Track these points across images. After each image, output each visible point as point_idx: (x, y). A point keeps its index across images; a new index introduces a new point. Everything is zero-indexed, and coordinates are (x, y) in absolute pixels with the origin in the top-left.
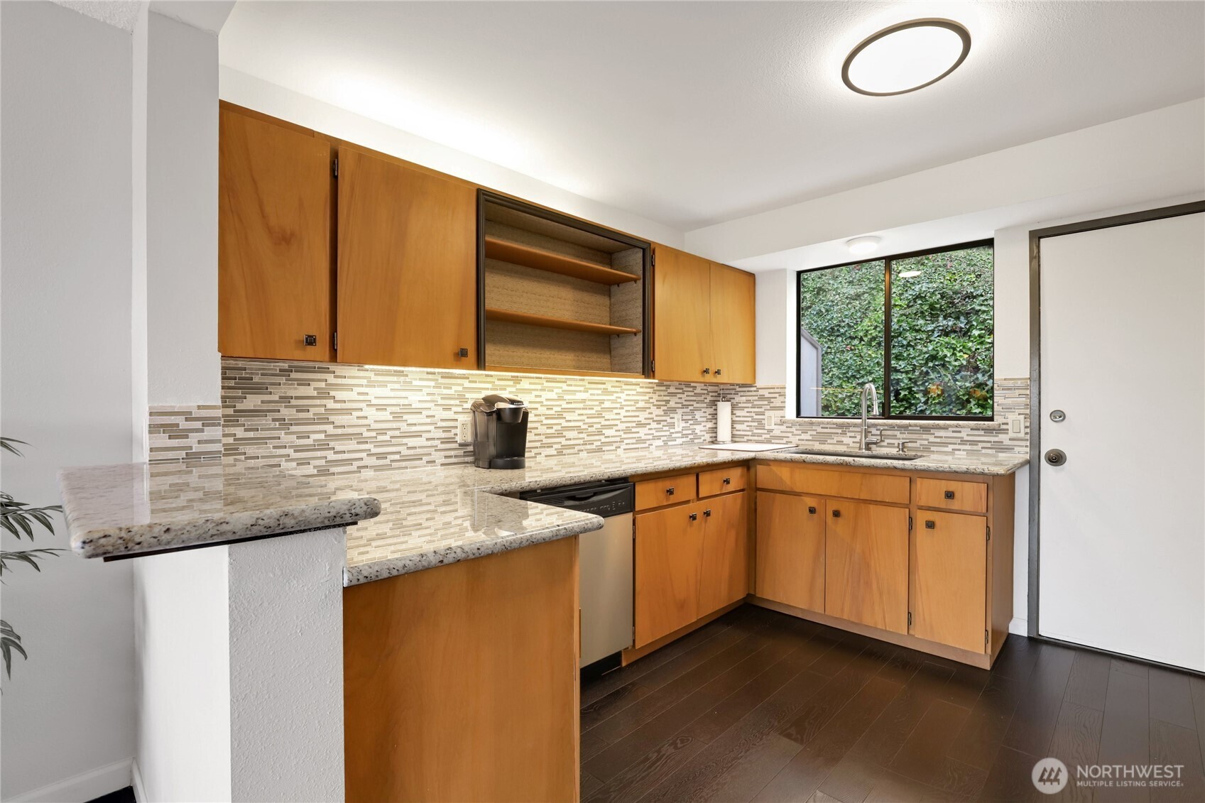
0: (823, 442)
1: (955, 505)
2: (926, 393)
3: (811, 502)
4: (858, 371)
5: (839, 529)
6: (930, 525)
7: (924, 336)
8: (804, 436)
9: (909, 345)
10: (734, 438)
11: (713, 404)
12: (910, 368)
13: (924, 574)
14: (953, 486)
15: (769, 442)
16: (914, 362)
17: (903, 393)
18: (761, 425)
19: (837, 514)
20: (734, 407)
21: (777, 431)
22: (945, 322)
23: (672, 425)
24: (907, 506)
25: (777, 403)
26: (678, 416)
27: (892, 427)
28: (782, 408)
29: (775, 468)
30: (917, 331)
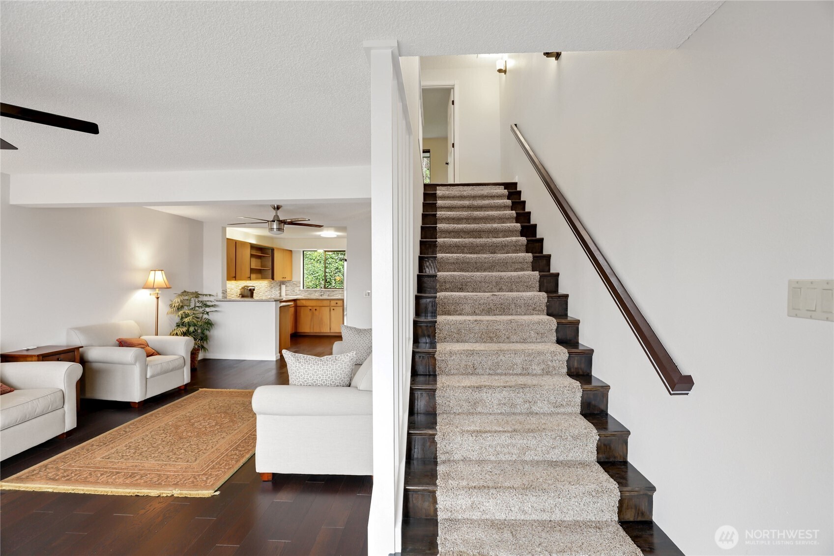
0: (310, 295)
1: (337, 305)
2: (335, 280)
3: (310, 308)
4: (313, 272)
5: (317, 313)
6: (333, 309)
7: (334, 261)
8: (306, 294)
9: (330, 263)
10: (286, 295)
11: (280, 286)
12: (330, 271)
13: (333, 319)
14: (337, 302)
15: (296, 295)
16: (331, 269)
17: (328, 280)
18: (294, 291)
19: (316, 310)
20: (286, 286)
21: (298, 293)
22: (341, 256)
23: (272, 292)
24: (329, 306)
25: (298, 285)
26: (273, 289)
27: (326, 291)
28: (300, 287)
29: (302, 301)
30: (333, 258)
